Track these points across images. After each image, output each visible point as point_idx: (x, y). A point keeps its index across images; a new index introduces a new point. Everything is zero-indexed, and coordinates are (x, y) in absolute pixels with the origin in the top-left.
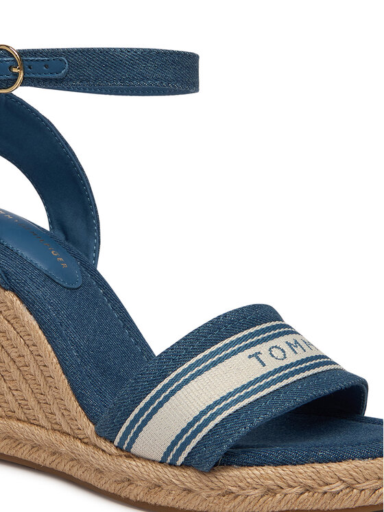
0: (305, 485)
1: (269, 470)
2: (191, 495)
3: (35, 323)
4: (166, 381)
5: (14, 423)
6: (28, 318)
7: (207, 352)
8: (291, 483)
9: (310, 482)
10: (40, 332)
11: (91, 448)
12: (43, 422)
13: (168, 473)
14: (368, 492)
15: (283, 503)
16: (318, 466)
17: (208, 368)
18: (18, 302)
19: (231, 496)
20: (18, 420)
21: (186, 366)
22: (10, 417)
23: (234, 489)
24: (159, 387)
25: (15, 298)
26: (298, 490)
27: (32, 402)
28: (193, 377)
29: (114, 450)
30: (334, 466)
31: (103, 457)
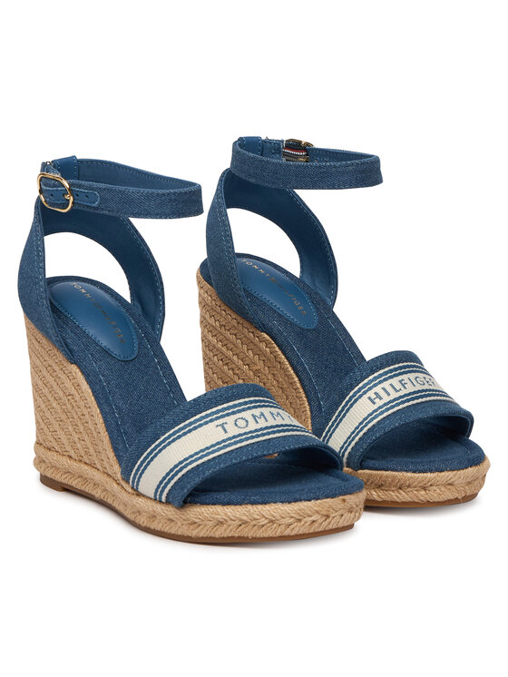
0: (241, 520)
1: (219, 509)
2: (172, 524)
3: (90, 391)
4: (157, 442)
5: (82, 465)
6: (85, 386)
7: (187, 422)
8: (233, 518)
9: (245, 518)
10: (93, 398)
11: (119, 487)
12: (99, 467)
13: (159, 508)
14: (283, 527)
15: (228, 531)
16: (249, 507)
17: (185, 434)
18: (80, 374)
19: (196, 526)
20: (85, 463)
21: (171, 432)
22: (80, 461)
23: (196, 520)
24: (153, 446)
25: (78, 370)
26: (238, 523)
27: (92, 451)
28: (174, 440)
29: (130, 490)
30: (260, 507)
31: (121, 495)
